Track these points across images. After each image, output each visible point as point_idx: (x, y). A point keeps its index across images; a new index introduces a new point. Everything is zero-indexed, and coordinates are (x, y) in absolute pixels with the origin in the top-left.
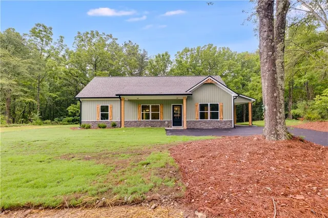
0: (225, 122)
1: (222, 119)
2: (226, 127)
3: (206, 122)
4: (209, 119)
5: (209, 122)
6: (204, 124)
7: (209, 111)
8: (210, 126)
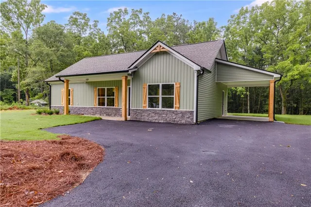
0: (182, 112)
1: (179, 108)
2: (183, 122)
3: (155, 113)
4: (160, 108)
5: (160, 113)
6: (153, 115)
7: (160, 96)
8: (160, 118)
